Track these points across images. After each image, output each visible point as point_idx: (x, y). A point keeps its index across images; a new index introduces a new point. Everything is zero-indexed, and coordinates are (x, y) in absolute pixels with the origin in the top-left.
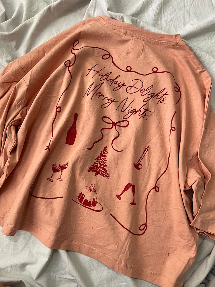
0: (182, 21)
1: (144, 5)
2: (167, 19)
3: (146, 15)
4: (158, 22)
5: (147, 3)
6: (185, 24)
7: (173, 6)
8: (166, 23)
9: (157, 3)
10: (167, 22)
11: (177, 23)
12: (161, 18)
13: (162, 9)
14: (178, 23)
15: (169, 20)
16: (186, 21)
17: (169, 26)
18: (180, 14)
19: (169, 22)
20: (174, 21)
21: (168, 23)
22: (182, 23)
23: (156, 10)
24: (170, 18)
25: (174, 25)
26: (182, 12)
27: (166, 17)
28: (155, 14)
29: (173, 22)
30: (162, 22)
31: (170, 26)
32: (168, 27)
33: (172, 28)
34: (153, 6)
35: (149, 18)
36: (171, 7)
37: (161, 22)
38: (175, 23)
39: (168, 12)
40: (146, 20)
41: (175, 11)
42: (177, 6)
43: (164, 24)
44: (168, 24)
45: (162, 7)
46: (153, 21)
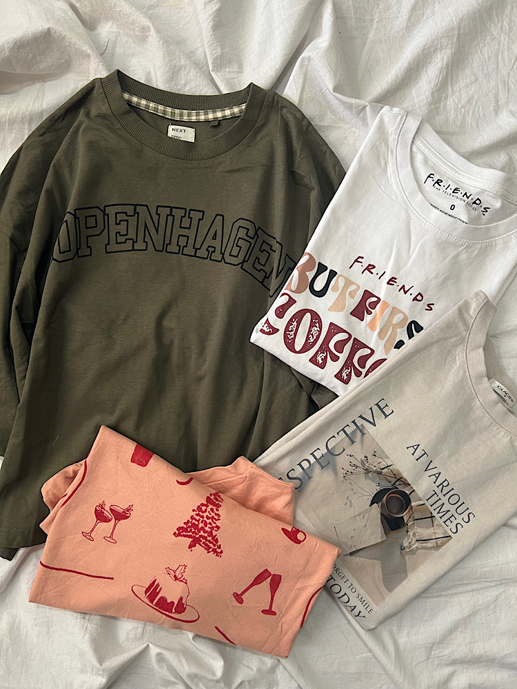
0: (491, 104)
1: (410, 70)
2: (460, 99)
3: (413, 91)
4: (439, 107)
5: (418, 65)
6: (497, 110)
7: (472, 68)
8: (456, 109)
9: (439, 65)
10: (460, 106)
11: (480, 110)
12: (446, 98)
13: (450, 76)
14: (483, 109)
15: (462, 102)
16: (500, 103)
17: (464, 115)
18: (488, 88)
19: (462, 107)
20: (474, 104)
21: (460, 109)
22: (492, 109)
23: (437, 81)
24: (465, 97)
25: (473, 113)
26: (493, 83)
27: (457, 94)
28: (434, 90)
29: (473, 107)
30: (448, 107)
31: (466, 114)
32: (460, 118)
33: (469, 120)
34: (429, 72)
35: (420, 98)
36: (468, 72)
37: (445, 106)
38: (477, 109)
39: (462, 83)
40: (414, 103)
41: (476, 80)
42: (481, 68)
43: (453, 111)
44: (461, 112)
45: (449, 73)
46: (429, 105)
